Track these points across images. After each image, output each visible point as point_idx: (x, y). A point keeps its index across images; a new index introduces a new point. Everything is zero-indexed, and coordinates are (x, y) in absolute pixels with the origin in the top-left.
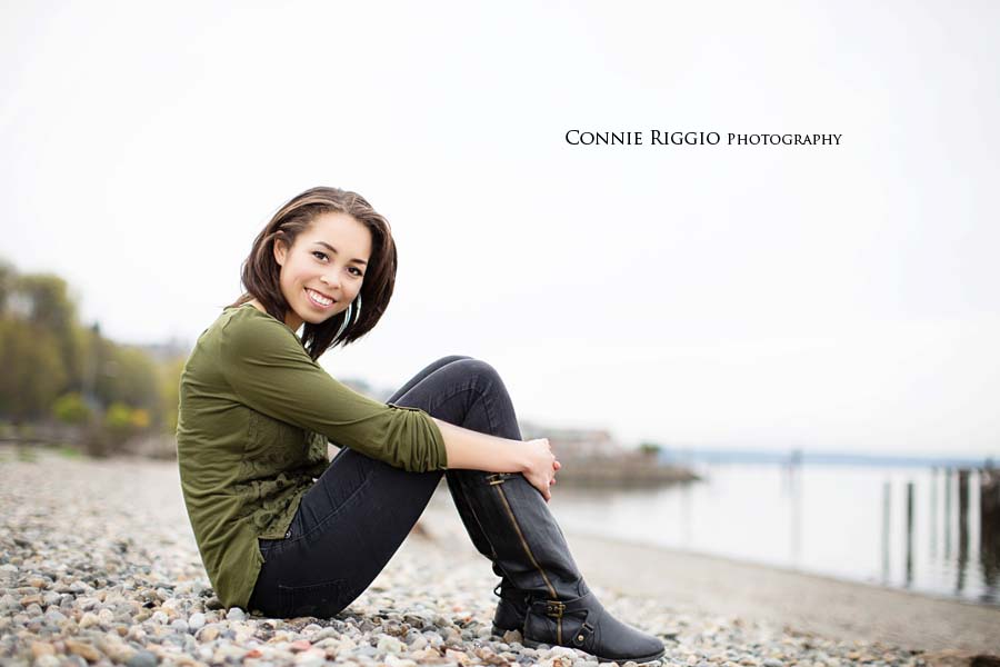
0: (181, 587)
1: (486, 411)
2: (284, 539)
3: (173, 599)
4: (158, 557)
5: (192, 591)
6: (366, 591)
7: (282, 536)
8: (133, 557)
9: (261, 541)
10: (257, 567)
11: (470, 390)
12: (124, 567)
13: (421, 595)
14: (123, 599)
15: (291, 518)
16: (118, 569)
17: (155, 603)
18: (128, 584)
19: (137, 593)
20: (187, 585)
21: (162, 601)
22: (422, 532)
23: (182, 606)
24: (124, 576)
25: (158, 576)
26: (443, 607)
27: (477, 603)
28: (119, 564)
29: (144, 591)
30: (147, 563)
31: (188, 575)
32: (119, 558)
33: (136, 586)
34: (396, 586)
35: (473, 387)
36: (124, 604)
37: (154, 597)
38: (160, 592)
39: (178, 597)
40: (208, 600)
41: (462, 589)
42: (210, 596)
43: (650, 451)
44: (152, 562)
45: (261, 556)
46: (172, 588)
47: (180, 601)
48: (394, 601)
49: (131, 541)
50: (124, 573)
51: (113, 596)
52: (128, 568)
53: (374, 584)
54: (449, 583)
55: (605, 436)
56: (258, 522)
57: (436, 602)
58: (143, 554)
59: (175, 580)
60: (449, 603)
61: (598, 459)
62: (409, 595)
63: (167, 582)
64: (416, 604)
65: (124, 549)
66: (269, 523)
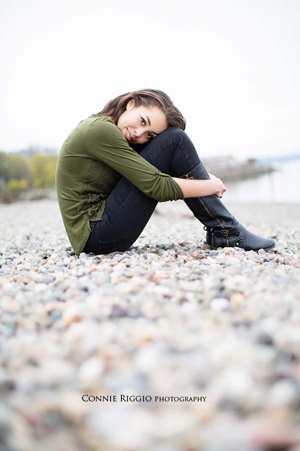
0: (57, 249)
1: (182, 151)
2: (100, 221)
3: (55, 254)
4: (44, 239)
5: (62, 250)
6: (138, 238)
7: (99, 219)
8: (33, 240)
9: (90, 222)
10: (88, 234)
11: (173, 144)
12: (30, 245)
13: (162, 236)
14: (33, 257)
15: (103, 211)
16: (28, 246)
17: (47, 256)
18: (34, 251)
19: (38, 254)
20: (59, 248)
21: (50, 256)
22: (157, 213)
23: (59, 256)
24: (31, 249)
25: (45, 246)
26: (172, 240)
27: (187, 236)
28: (28, 244)
29: (41, 253)
30: (40, 242)
31: (58, 244)
32: (27, 242)
33: (37, 251)
34: (150, 234)
35: (174, 142)
36: (34, 259)
37: (46, 254)
38: (49, 252)
39: (56, 253)
40: (70, 252)
41: (179, 231)
42: (70, 250)
43: (252, 161)
44: (42, 241)
45: (90, 229)
46: (53, 250)
47: (57, 254)
48: (150, 241)
49: (31, 235)
50: (31, 247)
51: (28, 257)
52: (32, 246)
53: (141, 235)
54: (173, 230)
55: (230, 157)
56: (90, 214)
57: (169, 238)
58: (37, 238)
59: (53, 246)
60: (174, 238)
61: (229, 169)
62: (156, 237)
63: (50, 248)
64: (160, 240)
65: (28, 238)
66: (94, 214)
